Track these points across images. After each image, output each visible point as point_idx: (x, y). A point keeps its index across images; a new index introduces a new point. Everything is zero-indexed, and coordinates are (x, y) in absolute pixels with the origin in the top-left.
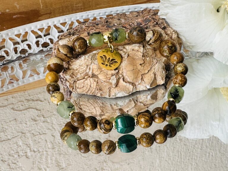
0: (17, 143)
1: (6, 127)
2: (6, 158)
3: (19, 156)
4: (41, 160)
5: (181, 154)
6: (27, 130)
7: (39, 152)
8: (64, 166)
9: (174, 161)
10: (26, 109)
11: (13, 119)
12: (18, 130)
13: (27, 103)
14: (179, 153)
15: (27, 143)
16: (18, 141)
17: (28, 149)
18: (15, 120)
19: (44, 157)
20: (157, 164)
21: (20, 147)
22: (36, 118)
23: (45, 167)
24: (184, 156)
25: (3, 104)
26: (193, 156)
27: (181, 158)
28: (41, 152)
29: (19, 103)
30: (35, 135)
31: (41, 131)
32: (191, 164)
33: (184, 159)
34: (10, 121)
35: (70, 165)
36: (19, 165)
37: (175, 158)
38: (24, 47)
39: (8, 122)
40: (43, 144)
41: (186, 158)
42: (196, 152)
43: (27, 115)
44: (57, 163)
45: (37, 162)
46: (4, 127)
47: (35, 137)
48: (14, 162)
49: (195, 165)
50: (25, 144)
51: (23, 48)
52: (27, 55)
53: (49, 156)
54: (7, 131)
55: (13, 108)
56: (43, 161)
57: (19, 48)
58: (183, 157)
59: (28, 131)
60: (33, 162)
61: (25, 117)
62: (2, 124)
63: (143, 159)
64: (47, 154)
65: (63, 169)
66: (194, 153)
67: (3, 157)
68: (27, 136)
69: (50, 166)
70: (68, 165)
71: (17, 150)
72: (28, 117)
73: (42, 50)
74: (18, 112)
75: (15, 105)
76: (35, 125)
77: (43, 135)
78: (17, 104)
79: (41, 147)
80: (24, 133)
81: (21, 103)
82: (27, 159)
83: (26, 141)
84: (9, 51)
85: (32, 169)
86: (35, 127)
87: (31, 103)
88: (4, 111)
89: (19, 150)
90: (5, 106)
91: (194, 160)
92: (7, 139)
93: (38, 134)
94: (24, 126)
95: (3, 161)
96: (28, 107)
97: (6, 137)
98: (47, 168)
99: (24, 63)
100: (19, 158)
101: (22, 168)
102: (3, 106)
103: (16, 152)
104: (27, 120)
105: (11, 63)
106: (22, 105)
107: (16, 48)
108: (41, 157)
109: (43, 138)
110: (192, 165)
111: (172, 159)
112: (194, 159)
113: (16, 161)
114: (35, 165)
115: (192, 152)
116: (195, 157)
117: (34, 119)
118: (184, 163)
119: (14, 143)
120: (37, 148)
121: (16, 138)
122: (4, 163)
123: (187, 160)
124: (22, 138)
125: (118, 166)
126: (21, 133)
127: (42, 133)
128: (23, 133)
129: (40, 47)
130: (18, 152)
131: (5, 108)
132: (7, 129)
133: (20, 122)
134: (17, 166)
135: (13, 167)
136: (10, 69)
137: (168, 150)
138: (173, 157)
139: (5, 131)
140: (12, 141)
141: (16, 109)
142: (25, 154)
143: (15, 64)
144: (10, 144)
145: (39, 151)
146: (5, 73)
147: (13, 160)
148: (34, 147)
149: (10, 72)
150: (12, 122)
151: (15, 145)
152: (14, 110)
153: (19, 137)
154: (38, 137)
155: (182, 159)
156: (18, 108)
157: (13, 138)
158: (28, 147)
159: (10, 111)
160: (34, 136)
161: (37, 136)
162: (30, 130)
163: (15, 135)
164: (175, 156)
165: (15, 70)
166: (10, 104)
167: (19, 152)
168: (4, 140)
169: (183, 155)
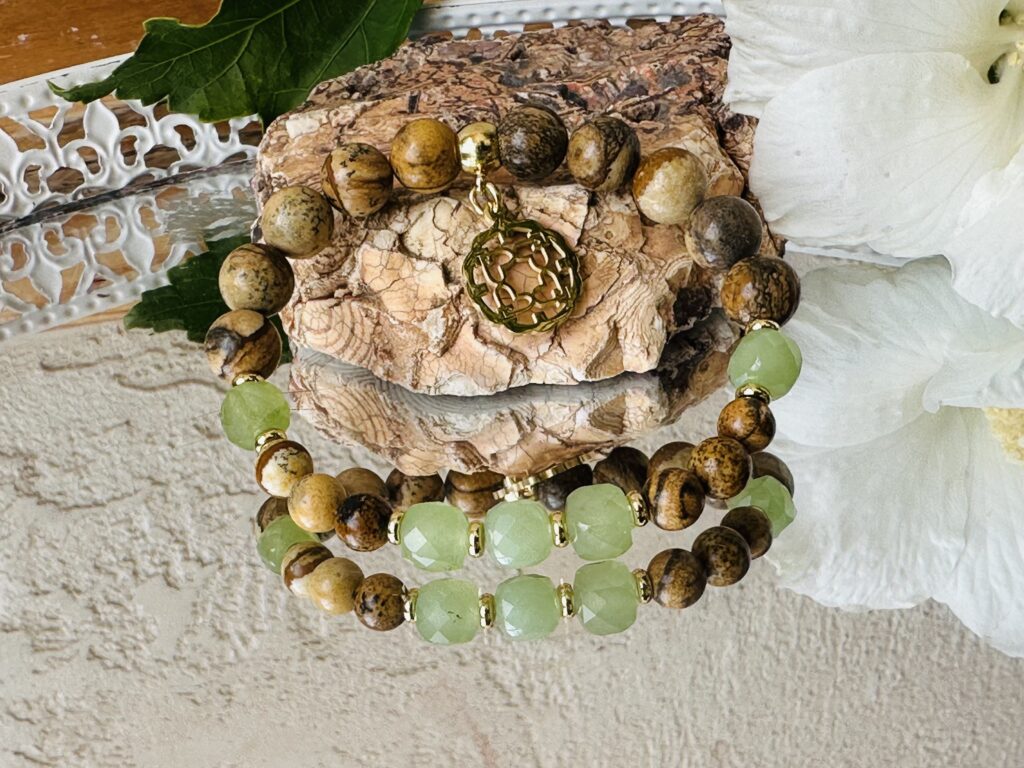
0: (130, 521)
1: (88, 452)
2: (82, 578)
3: (135, 573)
4: (230, 599)
5: (834, 625)
6: (174, 471)
7: (221, 568)
8: (323, 632)
9: (803, 652)
10: (175, 384)
11: (116, 421)
12: (137, 469)
13: (182, 361)
14: (829, 621)
15: (173, 525)
16: (136, 513)
17: (174, 550)
18: (125, 427)
19: (242, 590)
20: (725, 661)
21: (141, 541)
22: (213, 424)
23: (243, 628)
24: (847, 636)
25: (77, 354)
26: (888, 640)
27: (835, 645)
28: (227, 565)
29: (148, 356)
30: (209, 497)
31: (235, 480)
32: (877, 670)
33: (848, 646)
34: (106, 430)
35: (348, 630)
36: (135, 611)
37: (809, 641)
38: (163, 137)
39: (97, 431)
40: (239, 534)
41: (860, 647)
42: (903, 622)
43: (178, 409)
44: (295, 615)
45: (210, 607)
46: (79, 450)
47: (207, 501)
48: (116, 600)
49: (894, 677)
50: (163, 528)
51: (160, 142)
52: (175, 171)
53: (261, 587)
54: (90, 467)
55: (118, 376)
56: (235, 604)
57: (143, 139)
58: (844, 638)
59: (178, 476)
60: (195, 605)
61: (167, 417)
62: (71, 439)
63: (667, 632)
64: (254, 575)
65: (318, 643)
66: (894, 628)
67: (68, 575)
68: (173, 494)
69: (266, 627)
70: (341, 631)
71: (129, 551)
72: (180, 418)
73: (242, 155)
74: (140, 393)
75: (128, 363)
76: (209, 452)
77: (240, 498)
78: (136, 360)
79: (229, 545)
80: (159, 483)
81: (154, 358)
82: (168, 589)
83: (170, 515)
84: (99, 150)
85: (187, 632)
86: (207, 461)
87: (197, 362)
88: (80, 386)
89: (139, 550)
90: (88, 365)
91: (890, 655)
92: (90, 503)
93: (222, 490)
94: (162, 453)
95: (69, 592)
96: (183, 377)
97: (84, 493)
98: (249, 635)
99: (160, 207)
100: (137, 585)
101: (148, 628)
102: (80, 366)
103: (125, 560)
104: (175, 430)
105: (105, 201)
106: (159, 368)
107: (133, 139)
108: (229, 588)
109: (239, 512)
110: (880, 678)
111: (793, 646)
112: (894, 652)
113: (121, 596)
114: (201, 620)
115: (885, 625)
116: (896, 643)
117: (207, 428)
118: (844, 664)
119: (119, 522)
120: (211, 549)
121: (127, 499)
122: (74, 598)
123: (860, 652)
124: (151, 504)
125: (553, 653)
126: (149, 482)
127: (238, 490)
128: (156, 483)
129: (233, 141)
130: (133, 561)
131: (84, 371)
132: (93, 461)
133: (149, 435)
134: (126, 617)
135: (111, 618)
136: (101, 227)
137: (778, 605)
138: (799, 638)
139: (82, 470)
140: (107, 511)
141: (134, 379)
142: (160, 570)
143: (123, 208)
144: (101, 523)
145: (219, 560)
146: (79, 241)
147: (113, 592)
148: (198, 544)
149: (99, 239)
150: (112, 433)
151: (122, 528)
152: (122, 384)
153: (139, 495)
154: (220, 505)
155: (840, 649)
156: (143, 377)
157: (114, 499)
158: (177, 541)
159: (107, 388)
160: (203, 499)
161: (215, 501)
162: (186, 473)
163: (124, 489)
164: (809, 631)
165: (124, 233)
166: (107, 358)
167: (139, 558)
168: (77, 506)
169: (843, 632)
